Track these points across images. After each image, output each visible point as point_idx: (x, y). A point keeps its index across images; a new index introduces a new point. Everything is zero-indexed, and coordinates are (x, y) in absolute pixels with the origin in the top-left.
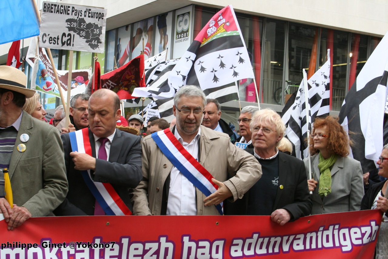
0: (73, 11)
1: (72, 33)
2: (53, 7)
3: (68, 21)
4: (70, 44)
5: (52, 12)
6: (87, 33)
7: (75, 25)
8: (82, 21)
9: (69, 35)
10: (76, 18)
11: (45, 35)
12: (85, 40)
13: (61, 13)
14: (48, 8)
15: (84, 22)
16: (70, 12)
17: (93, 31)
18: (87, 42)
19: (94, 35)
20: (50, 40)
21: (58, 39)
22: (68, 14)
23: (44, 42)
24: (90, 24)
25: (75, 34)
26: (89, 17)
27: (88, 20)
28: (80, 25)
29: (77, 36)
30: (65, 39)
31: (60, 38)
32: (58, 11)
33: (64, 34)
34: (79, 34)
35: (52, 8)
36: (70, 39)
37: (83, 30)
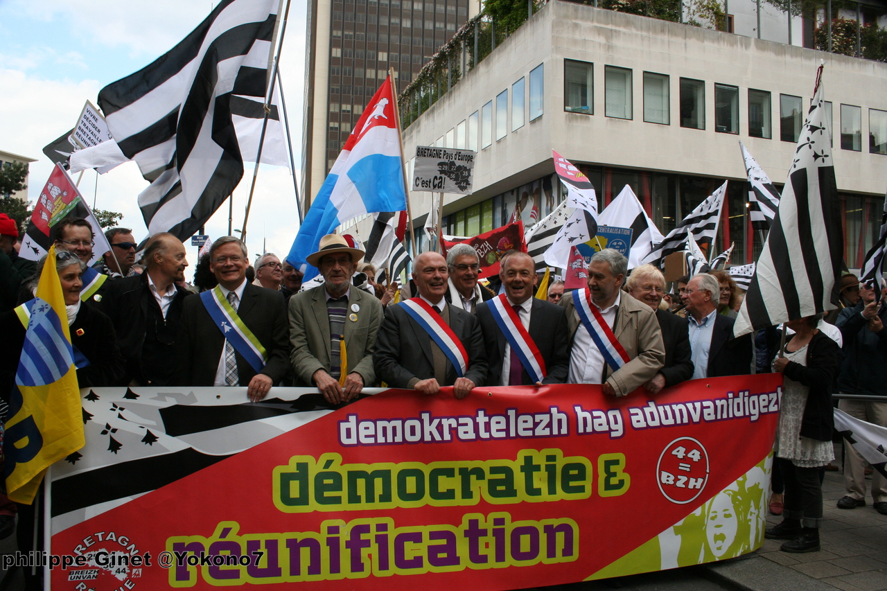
0: (444, 155)
1: (443, 176)
2: (426, 151)
3: (439, 164)
4: (441, 187)
5: (425, 156)
6: (457, 175)
7: (446, 168)
8: (453, 163)
9: (441, 178)
10: (447, 161)
11: (418, 178)
12: (455, 182)
13: (434, 157)
14: (422, 152)
15: (455, 165)
16: (442, 156)
17: (462, 173)
18: (456, 184)
19: (463, 177)
20: (422, 184)
21: (430, 182)
22: (440, 157)
23: (417, 186)
24: (460, 166)
25: (446, 177)
26: (459, 159)
27: (458, 163)
28: (451, 168)
29: (447, 179)
30: (437, 182)
31: (432, 181)
32: (430, 155)
33: (436, 178)
34: (449, 176)
35: (425, 152)
36: (441, 182)
37: (453, 173)
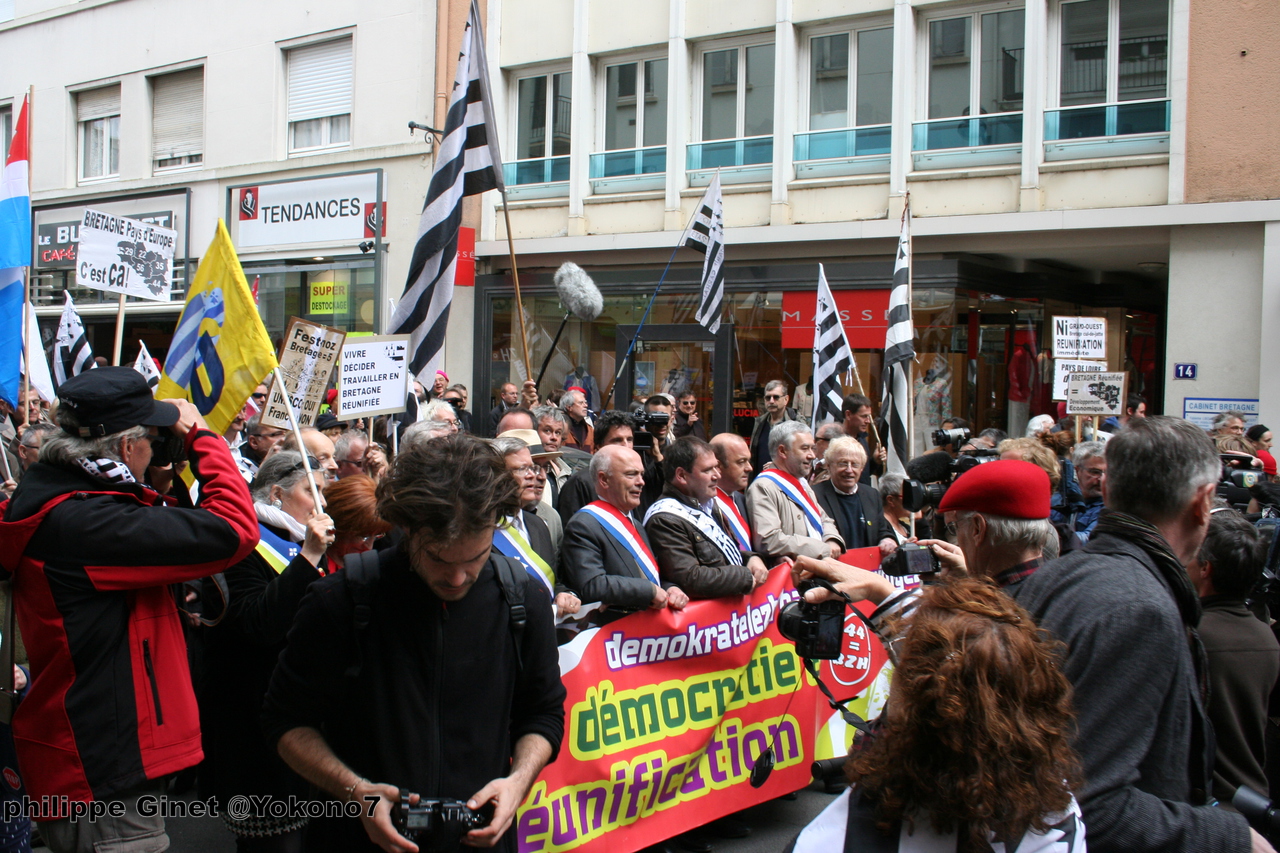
0: (129, 229)
1: (126, 265)
2: (100, 218)
3: (121, 244)
4: (122, 283)
5: (97, 227)
6: (146, 267)
7: (130, 252)
8: (141, 247)
9: (122, 268)
10: (132, 240)
11: (85, 264)
12: (144, 278)
13: (111, 231)
14: (93, 220)
15: (144, 249)
16: (124, 230)
17: (154, 265)
18: (146, 282)
19: (157, 272)
20: (92, 274)
21: (104, 273)
22: (122, 233)
23: (84, 276)
24: (151, 252)
25: (131, 267)
26: (151, 241)
27: (150, 247)
28: (138, 253)
29: (132, 271)
30: (115, 274)
31: (108, 272)
32: (106, 227)
33: (114, 267)
34: (135, 267)
35: (98, 221)
36: (122, 275)
37: (141, 262)
